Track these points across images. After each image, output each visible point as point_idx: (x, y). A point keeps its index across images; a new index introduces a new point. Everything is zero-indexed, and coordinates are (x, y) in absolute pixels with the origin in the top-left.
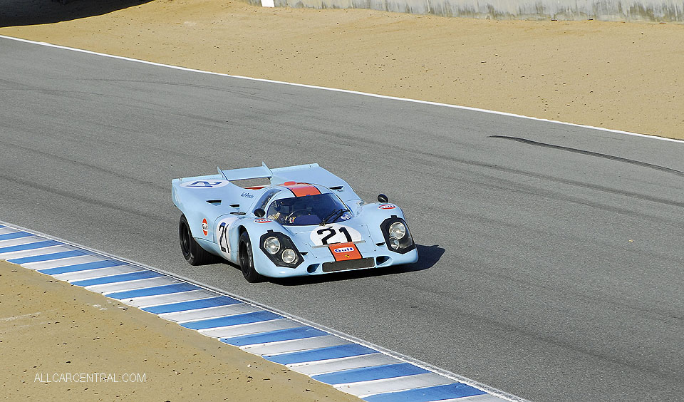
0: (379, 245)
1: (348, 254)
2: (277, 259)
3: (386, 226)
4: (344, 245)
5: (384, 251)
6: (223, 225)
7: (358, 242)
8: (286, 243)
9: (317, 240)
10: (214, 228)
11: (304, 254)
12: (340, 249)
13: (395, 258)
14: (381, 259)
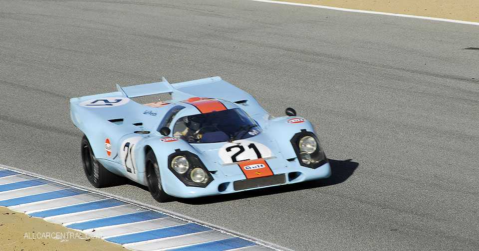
0: (289, 160)
1: (259, 171)
2: (186, 178)
3: (296, 141)
4: (254, 162)
5: (296, 167)
6: (127, 145)
7: (268, 158)
8: (195, 161)
9: (227, 157)
10: (118, 149)
11: (214, 172)
12: (251, 166)
13: (307, 174)
14: (293, 175)
